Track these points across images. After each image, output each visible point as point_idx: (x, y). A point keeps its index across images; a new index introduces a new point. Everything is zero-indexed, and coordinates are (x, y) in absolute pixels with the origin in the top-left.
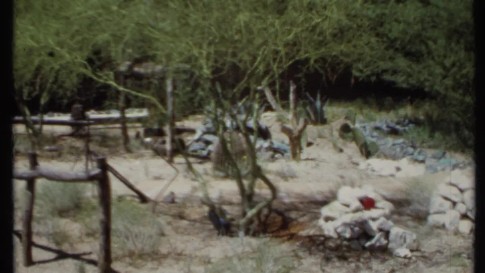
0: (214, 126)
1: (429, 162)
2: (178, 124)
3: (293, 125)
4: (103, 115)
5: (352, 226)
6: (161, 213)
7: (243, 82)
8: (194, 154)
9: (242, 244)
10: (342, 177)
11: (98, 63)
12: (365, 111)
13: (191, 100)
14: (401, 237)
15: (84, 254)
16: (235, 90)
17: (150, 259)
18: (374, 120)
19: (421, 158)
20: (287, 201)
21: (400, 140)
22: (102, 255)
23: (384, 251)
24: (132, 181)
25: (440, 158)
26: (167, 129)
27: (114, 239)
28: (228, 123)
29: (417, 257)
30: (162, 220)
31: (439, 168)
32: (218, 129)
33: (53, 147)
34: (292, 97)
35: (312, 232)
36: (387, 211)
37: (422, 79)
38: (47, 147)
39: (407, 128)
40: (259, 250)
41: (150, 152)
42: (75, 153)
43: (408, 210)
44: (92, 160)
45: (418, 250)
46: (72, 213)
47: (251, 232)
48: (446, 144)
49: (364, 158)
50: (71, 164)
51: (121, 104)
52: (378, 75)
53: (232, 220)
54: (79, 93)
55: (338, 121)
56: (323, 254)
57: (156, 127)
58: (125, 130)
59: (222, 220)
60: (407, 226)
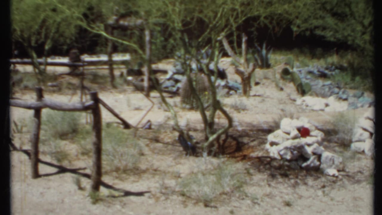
0: (183, 68)
1: (351, 100)
2: (154, 66)
3: (244, 68)
4: (94, 59)
5: (292, 150)
6: (141, 137)
7: (206, 33)
8: (166, 90)
9: (206, 163)
10: (282, 110)
11: (91, 17)
12: (301, 59)
13: (164, 47)
14: (331, 159)
15: (80, 169)
16: (200, 40)
17: (132, 173)
18: (308, 66)
19: (344, 96)
20: (240, 128)
21: (328, 82)
22: (95, 170)
23: (317, 171)
24: (117, 111)
25: (359, 97)
26: (145, 69)
27: (104, 157)
28: (194, 66)
29: (343, 176)
30: (142, 143)
31: (359, 105)
32: (186, 70)
33: (55, 83)
34: (244, 46)
35: (260, 154)
36: (319, 139)
37: (346, 34)
38: (50, 84)
39: (334, 73)
40: (219, 168)
41: (131, 88)
42: (72, 88)
43: (335, 138)
44: (86, 94)
45: (343, 170)
46: (70, 135)
47: (213, 153)
48: (365, 85)
49: (299, 96)
50: (69, 97)
51: (109, 49)
52: (311, 31)
53: (197, 143)
54: (76, 41)
55: (279, 66)
56: (269, 172)
57: (136, 68)
58: (111, 70)
59: (189, 143)
60: (335, 151)
